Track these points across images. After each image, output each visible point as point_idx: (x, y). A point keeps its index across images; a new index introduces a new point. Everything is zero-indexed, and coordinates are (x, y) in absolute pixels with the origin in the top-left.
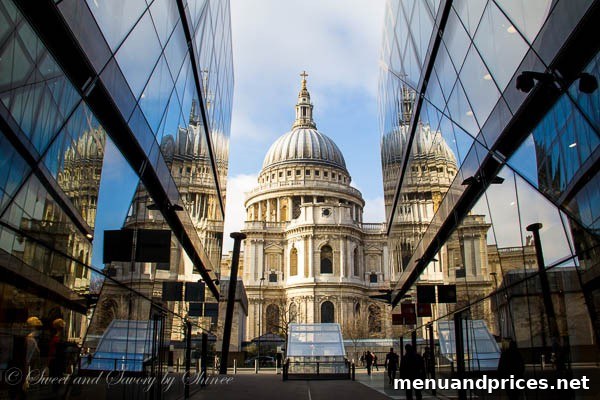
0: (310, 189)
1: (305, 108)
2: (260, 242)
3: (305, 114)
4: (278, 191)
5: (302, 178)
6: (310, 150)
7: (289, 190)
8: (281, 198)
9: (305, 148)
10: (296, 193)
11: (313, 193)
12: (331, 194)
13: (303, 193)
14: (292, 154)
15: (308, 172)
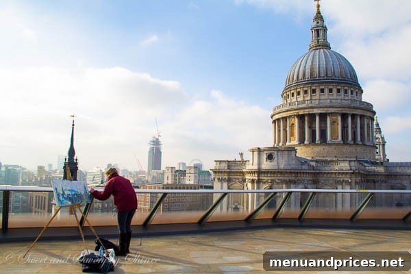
0: (312, 108)
1: (318, 31)
2: (225, 180)
3: (318, 35)
4: (287, 111)
5: (309, 98)
6: (316, 70)
7: (295, 110)
8: (290, 117)
9: (312, 69)
10: (301, 112)
11: (315, 111)
12: (332, 110)
13: (306, 112)
14: (300, 77)
15: (314, 91)
